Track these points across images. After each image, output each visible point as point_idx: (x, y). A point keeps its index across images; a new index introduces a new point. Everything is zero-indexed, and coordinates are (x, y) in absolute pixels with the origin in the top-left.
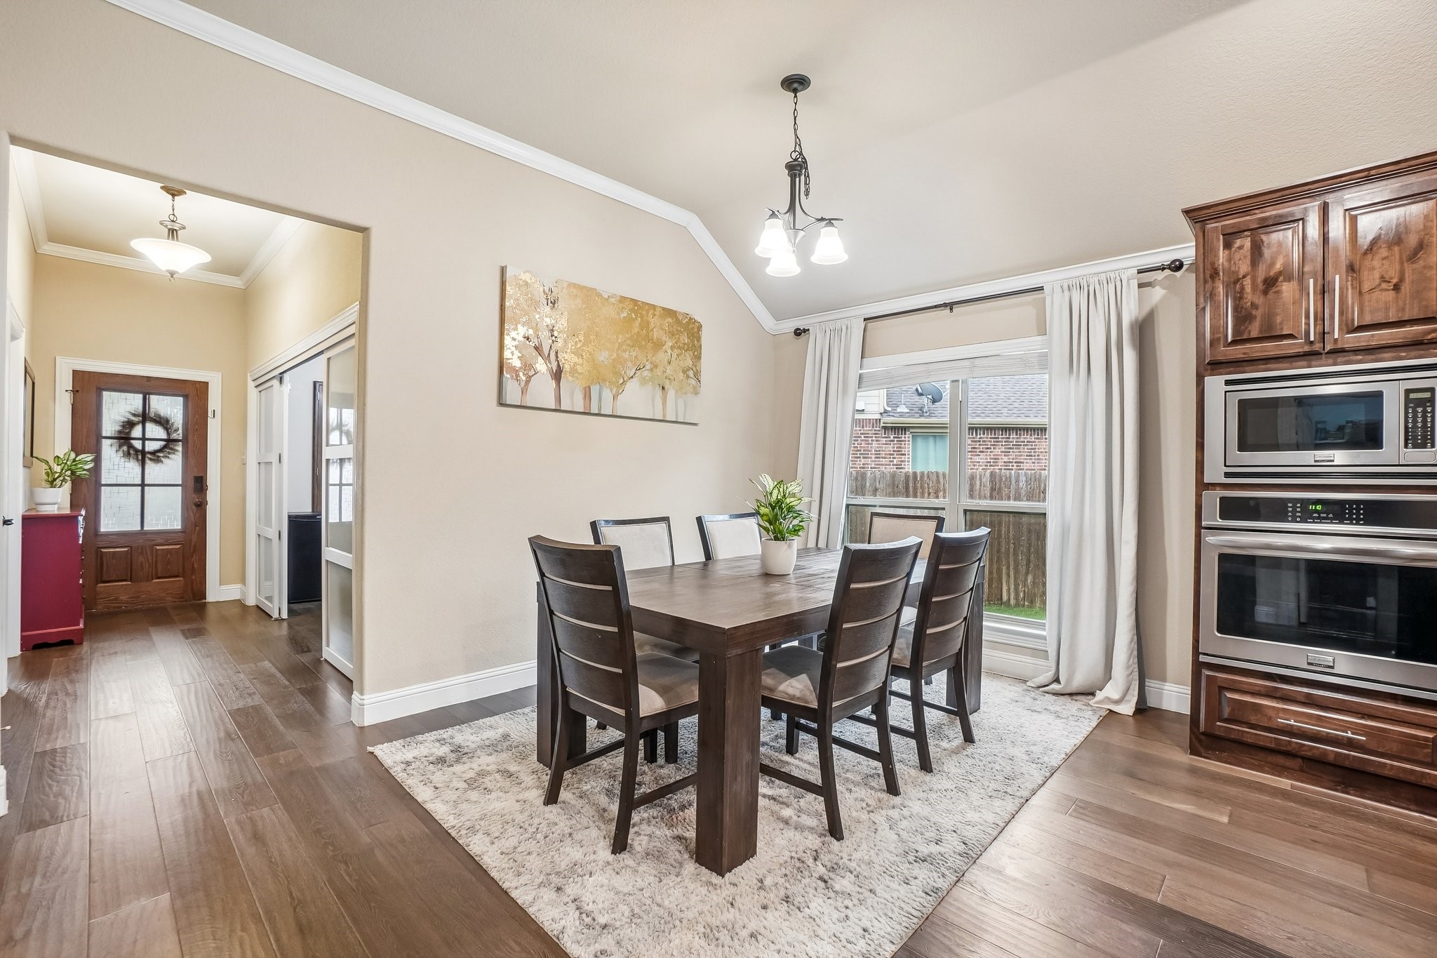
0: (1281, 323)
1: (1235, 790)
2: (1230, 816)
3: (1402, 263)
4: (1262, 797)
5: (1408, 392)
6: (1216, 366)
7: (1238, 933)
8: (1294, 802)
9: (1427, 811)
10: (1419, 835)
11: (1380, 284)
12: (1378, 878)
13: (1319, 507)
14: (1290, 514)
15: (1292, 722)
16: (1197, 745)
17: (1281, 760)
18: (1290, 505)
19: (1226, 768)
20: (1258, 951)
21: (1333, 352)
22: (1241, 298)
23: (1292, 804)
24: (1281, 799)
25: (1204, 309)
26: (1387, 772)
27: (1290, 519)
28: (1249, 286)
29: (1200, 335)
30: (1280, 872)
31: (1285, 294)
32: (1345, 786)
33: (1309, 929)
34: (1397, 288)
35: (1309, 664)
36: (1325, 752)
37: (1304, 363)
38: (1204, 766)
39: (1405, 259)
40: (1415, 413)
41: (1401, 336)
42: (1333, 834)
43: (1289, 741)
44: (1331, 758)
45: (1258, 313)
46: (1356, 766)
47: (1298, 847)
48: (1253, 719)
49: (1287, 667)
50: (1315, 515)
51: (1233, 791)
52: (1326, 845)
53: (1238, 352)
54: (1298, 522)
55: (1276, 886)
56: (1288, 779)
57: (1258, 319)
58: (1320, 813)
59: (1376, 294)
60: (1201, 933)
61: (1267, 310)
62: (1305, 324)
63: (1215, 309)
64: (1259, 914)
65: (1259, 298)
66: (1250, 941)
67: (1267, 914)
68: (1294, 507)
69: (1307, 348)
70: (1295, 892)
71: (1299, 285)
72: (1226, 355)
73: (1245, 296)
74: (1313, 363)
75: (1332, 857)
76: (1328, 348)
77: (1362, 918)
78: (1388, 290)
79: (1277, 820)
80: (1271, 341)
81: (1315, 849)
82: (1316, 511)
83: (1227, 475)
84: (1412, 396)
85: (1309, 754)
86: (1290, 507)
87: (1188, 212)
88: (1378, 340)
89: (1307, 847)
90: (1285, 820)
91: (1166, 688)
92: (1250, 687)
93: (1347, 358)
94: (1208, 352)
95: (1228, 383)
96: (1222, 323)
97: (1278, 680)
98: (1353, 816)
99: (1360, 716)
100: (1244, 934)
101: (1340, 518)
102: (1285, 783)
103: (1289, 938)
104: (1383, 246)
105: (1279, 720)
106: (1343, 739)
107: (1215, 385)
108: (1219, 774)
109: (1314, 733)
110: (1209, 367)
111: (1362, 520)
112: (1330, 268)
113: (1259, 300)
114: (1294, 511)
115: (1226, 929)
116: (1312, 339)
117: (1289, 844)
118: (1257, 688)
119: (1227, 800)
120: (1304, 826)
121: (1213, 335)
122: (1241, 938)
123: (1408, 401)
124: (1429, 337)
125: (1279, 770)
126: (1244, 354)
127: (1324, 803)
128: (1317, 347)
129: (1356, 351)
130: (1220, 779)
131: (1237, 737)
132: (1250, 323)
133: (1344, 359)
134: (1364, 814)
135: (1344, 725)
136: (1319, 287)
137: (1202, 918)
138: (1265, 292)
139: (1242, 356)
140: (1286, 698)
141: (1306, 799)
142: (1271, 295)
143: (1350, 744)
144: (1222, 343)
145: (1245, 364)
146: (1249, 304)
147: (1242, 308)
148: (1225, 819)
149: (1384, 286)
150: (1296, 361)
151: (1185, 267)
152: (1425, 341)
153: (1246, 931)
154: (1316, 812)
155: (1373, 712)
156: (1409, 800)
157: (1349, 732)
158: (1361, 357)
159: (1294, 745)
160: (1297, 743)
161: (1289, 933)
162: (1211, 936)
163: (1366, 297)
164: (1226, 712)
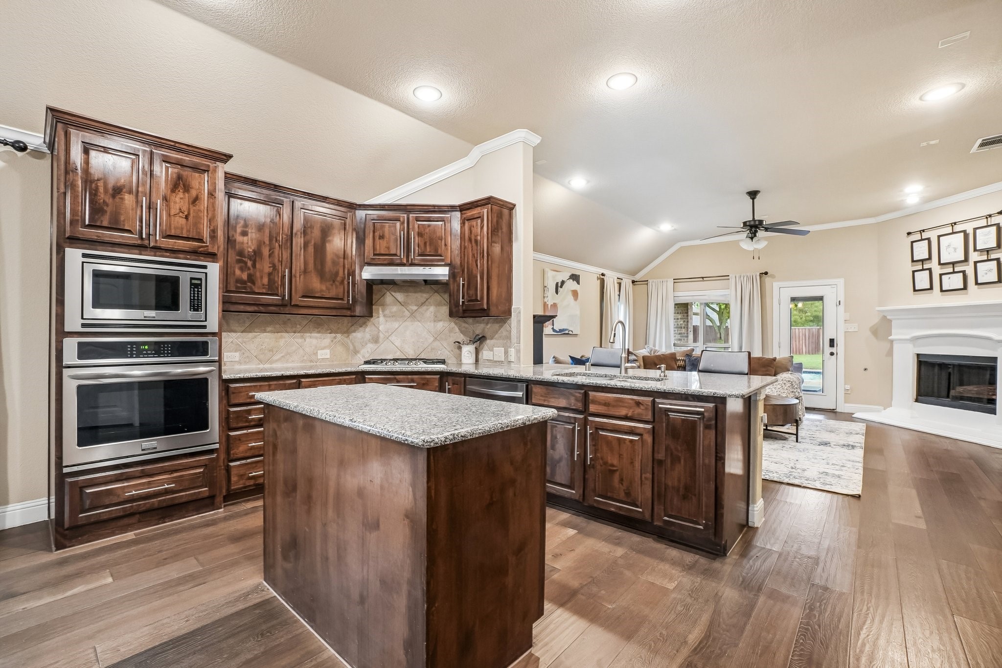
0: (124, 221)
1: (104, 556)
2: (112, 576)
3: (189, 204)
4: (123, 551)
5: (192, 279)
6: (75, 241)
7: (162, 642)
8: (141, 544)
9: (200, 512)
10: (202, 526)
11: (179, 213)
12: (201, 557)
13: (146, 347)
14: (129, 353)
15: (134, 492)
16: (62, 540)
17: (126, 521)
18: (129, 346)
19: (89, 546)
20: (177, 642)
21: (154, 248)
22: (96, 195)
23: (141, 546)
24: (135, 546)
25: (65, 194)
26: (184, 500)
27: (129, 356)
28: (102, 188)
29: (61, 214)
30: (160, 589)
31: (126, 202)
32: (163, 519)
33: (191, 609)
34: (187, 217)
35: (143, 450)
36: (153, 503)
37: (137, 251)
38: (72, 553)
39: (190, 203)
40: (194, 291)
41: (188, 246)
42: (171, 549)
43: (132, 506)
44: (156, 506)
45: (109, 209)
46: (170, 503)
47: (160, 568)
48: (107, 501)
49: (127, 457)
50: (145, 352)
51: (102, 558)
52: (171, 557)
53: (93, 233)
54: (134, 358)
55: (163, 598)
56: (131, 531)
57: (108, 213)
58: (159, 541)
59: (177, 218)
60: (142, 662)
61: (114, 209)
62: (139, 225)
63: (74, 198)
64: (165, 621)
65: (109, 199)
66: (170, 641)
67: (169, 617)
68: (132, 348)
69: (139, 242)
70: (174, 594)
71: (136, 199)
72: (83, 235)
73: (99, 194)
74: (143, 253)
75: (178, 562)
76: (152, 244)
77: (207, 583)
78: (182, 217)
79: (140, 560)
80: (116, 231)
81: (168, 564)
82: (145, 350)
83: (83, 325)
84: (194, 281)
85: (144, 508)
86: (129, 348)
87: (51, 110)
88: (177, 246)
89: (164, 565)
90: (144, 557)
91: (8, 509)
92: (104, 479)
93: (161, 253)
94: (68, 228)
95: (84, 255)
96: (80, 208)
97: (123, 468)
98: (174, 533)
99: (170, 472)
100: (165, 639)
101: (158, 354)
102: (130, 535)
103: (187, 621)
104: (181, 191)
105: (126, 494)
106: (162, 491)
107: (74, 256)
108: (86, 553)
109: (146, 494)
110: (68, 240)
111: (169, 353)
112: (154, 195)
113: (109, 201)
114: (132, 351)
115: (154, 645)
116: (144, 236)
117: (155, 570)
118: (109, 478)
119: (102, 567)
120: (155, 554)
121: (73, 216)
122: (165, 643)
123: (191, 284)
124: (200, 250)
125: (124, 529)
126: (97, 236)
127: (158, 534)
128: (146, 242)
129: (167, 250)
130: (89, 556)
131: (96, 519)
132: (102, 215)
133: (160, 254)
134: (177, 529)
135: (163, 483)
136: (148, 204)
137: (137, 652)
138: (113, 196)
139: (96, 238)
140: (128, 478)
141: (147, 538)
142: (117, 200)
143: (167, 492)
144: (80, 224)
145: (97, 244)
146: (102, 201)
147: (96, 202)
148: (110, 580)
149: (181, 214)
150: (132, 249)
151: (28, 150)
152: (199, 252)
153: (165, 637)
154: (156, 542)
155: (177, 468)
156: (193, 510)
157: (166, 485)
158: (168, 254)
159: (135, 507)
160: (136, 505)
161: (185, 618)
162: (149, 658)
163: (173, 218)
164: (87, 503)
